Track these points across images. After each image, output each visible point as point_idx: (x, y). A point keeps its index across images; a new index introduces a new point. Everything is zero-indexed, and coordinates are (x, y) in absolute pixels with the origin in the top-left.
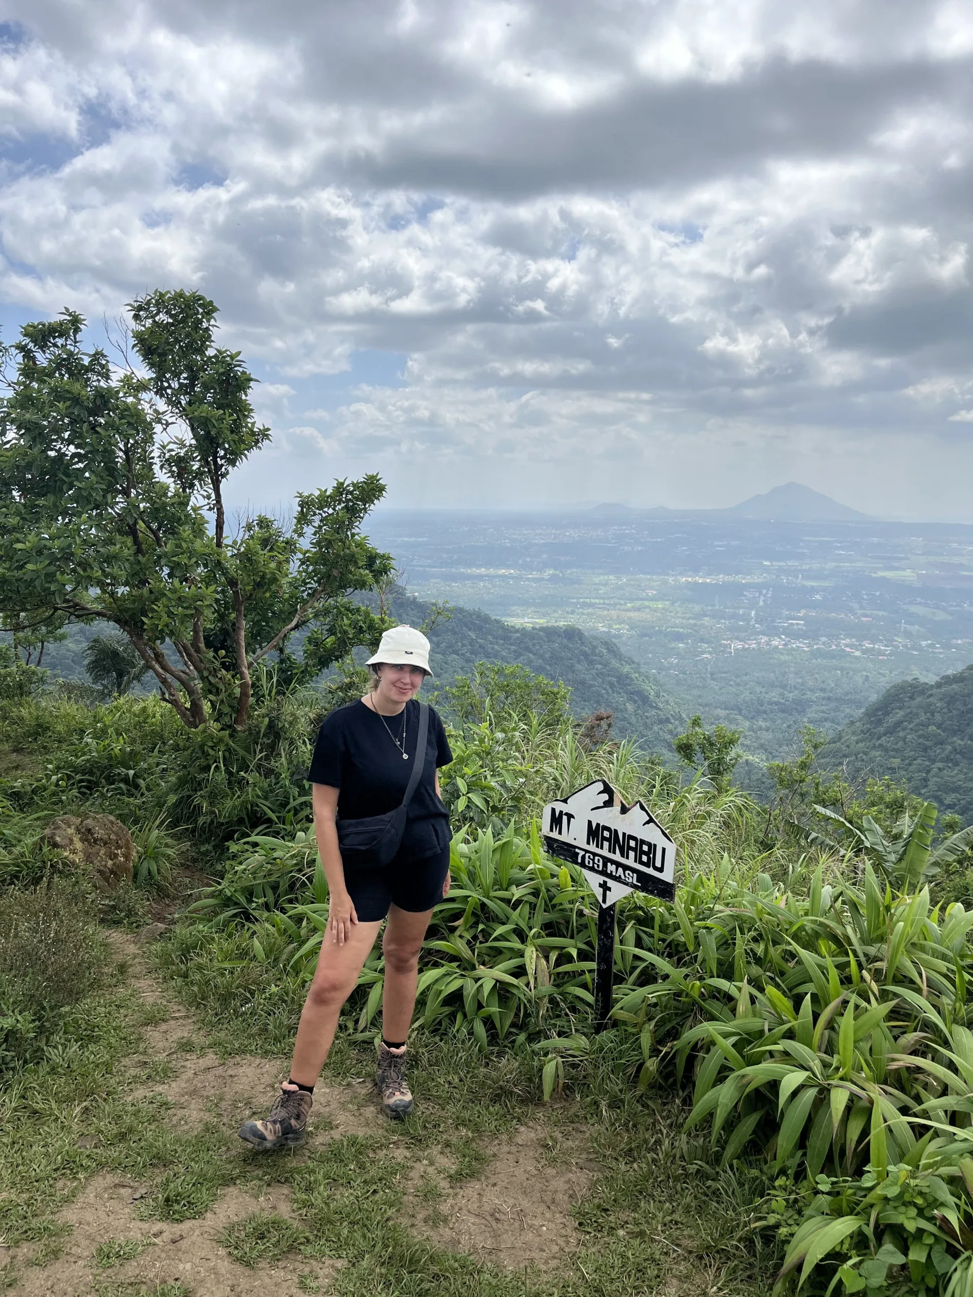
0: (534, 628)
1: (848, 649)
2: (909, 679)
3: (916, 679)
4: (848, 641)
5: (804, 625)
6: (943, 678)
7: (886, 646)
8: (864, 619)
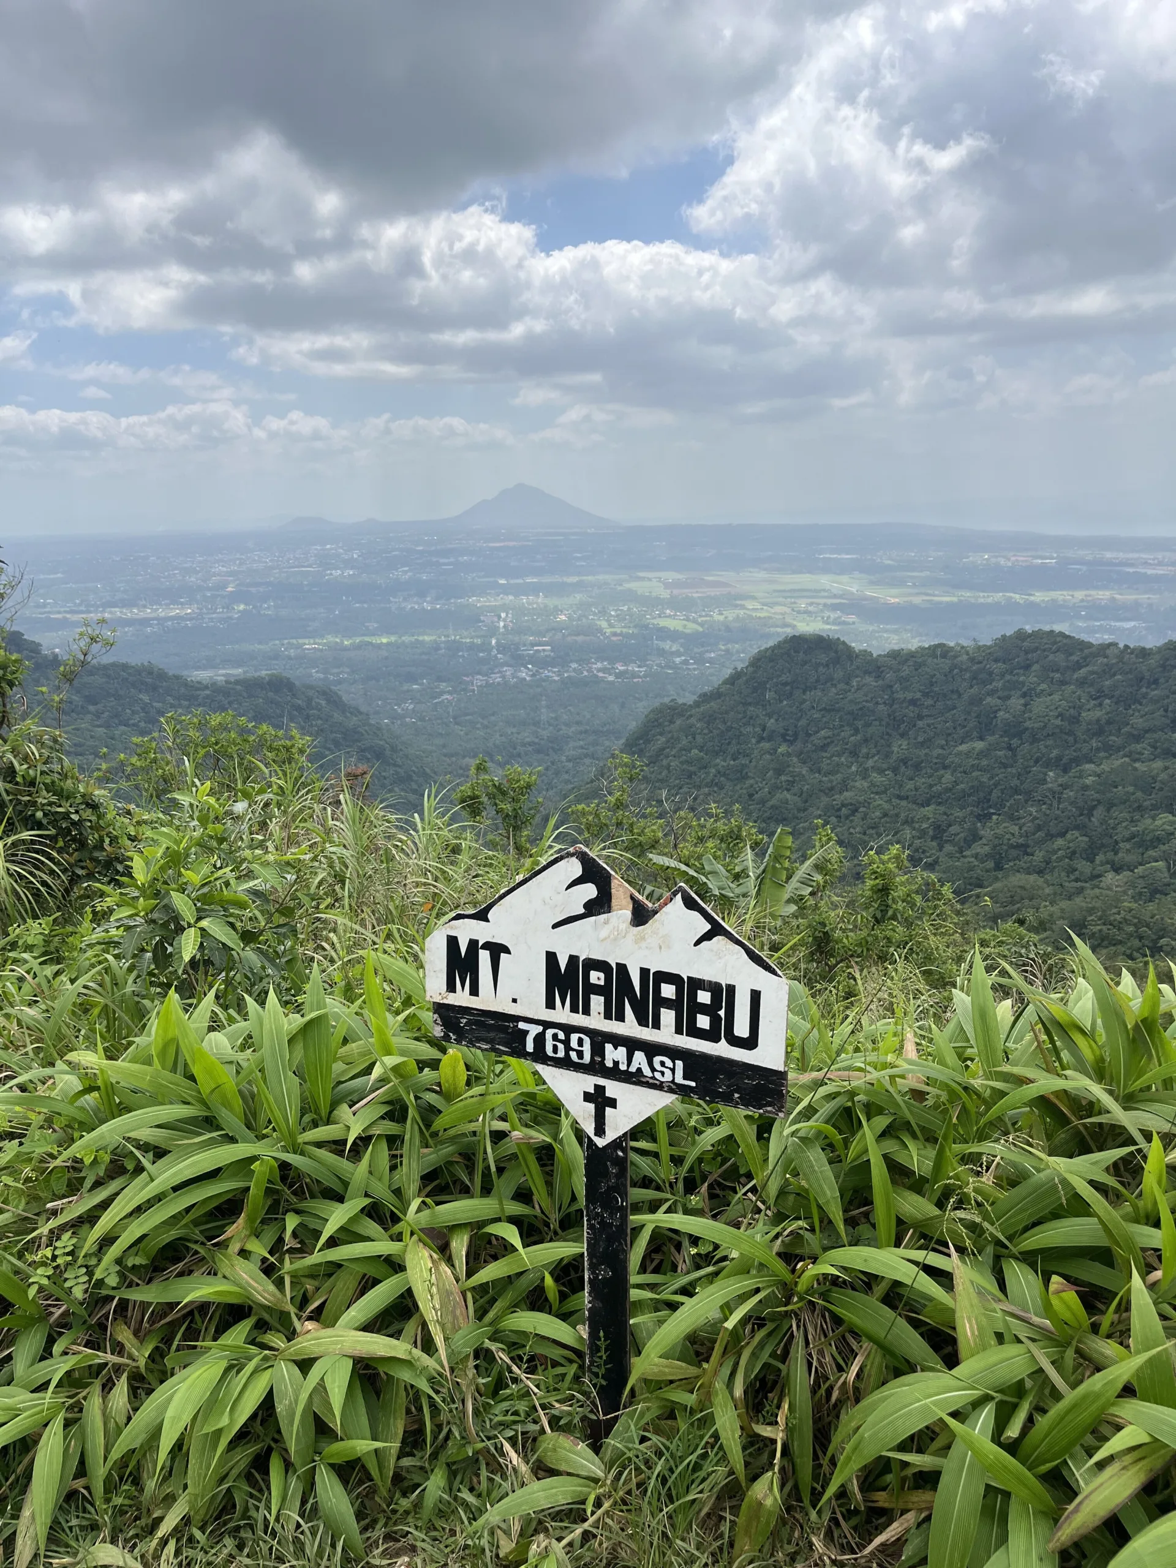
0: (227, 682)
1: (601, 674)
2: (666, 700)
3: (672, 700)
4: (599, 665)
5: (552, 651)
6: (700, 696)
7: (639, 667)
8: (614, 638)
